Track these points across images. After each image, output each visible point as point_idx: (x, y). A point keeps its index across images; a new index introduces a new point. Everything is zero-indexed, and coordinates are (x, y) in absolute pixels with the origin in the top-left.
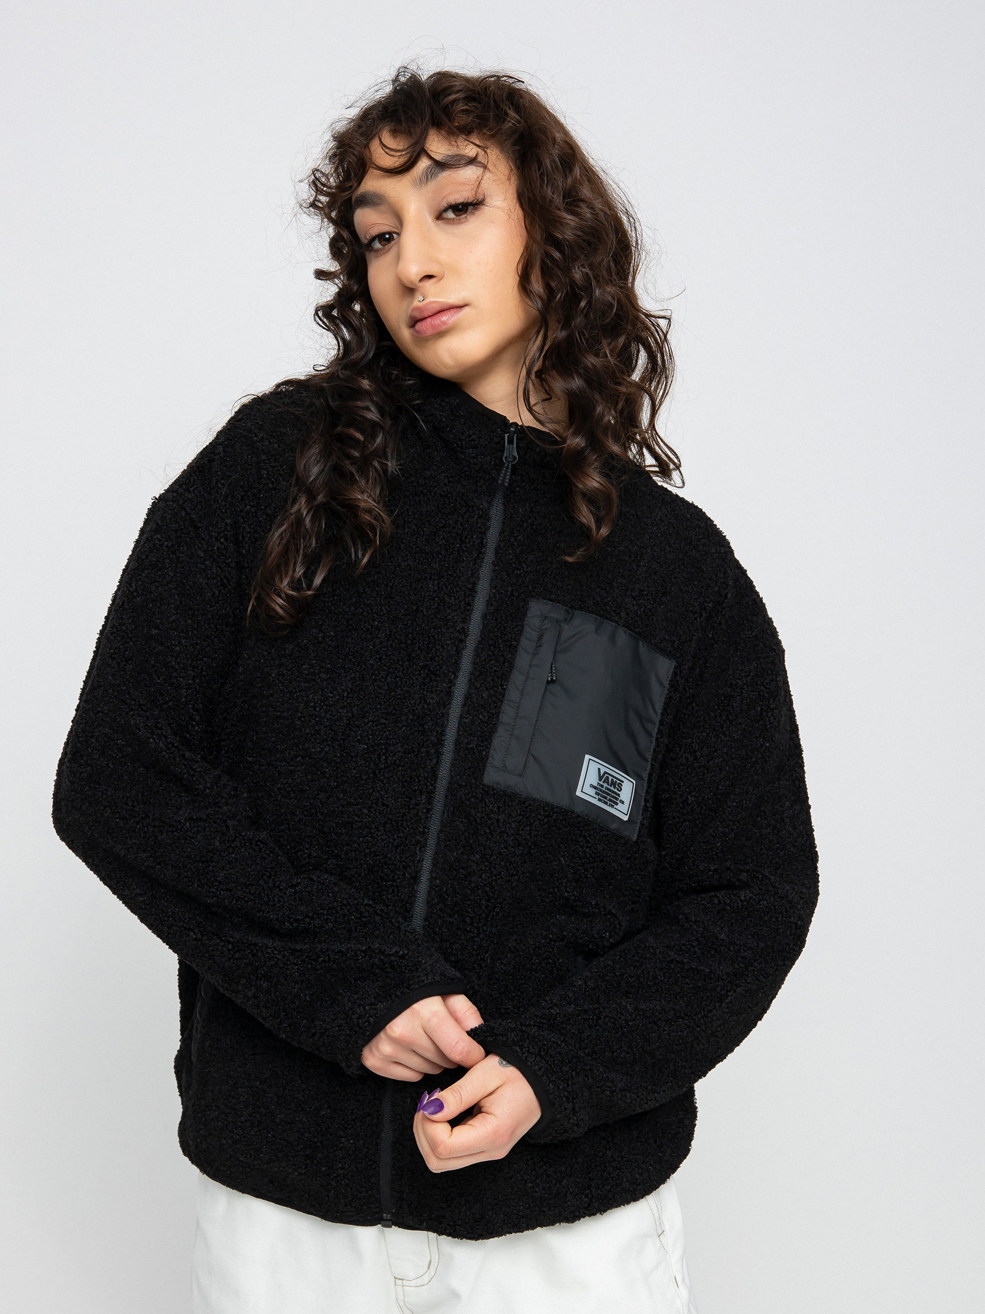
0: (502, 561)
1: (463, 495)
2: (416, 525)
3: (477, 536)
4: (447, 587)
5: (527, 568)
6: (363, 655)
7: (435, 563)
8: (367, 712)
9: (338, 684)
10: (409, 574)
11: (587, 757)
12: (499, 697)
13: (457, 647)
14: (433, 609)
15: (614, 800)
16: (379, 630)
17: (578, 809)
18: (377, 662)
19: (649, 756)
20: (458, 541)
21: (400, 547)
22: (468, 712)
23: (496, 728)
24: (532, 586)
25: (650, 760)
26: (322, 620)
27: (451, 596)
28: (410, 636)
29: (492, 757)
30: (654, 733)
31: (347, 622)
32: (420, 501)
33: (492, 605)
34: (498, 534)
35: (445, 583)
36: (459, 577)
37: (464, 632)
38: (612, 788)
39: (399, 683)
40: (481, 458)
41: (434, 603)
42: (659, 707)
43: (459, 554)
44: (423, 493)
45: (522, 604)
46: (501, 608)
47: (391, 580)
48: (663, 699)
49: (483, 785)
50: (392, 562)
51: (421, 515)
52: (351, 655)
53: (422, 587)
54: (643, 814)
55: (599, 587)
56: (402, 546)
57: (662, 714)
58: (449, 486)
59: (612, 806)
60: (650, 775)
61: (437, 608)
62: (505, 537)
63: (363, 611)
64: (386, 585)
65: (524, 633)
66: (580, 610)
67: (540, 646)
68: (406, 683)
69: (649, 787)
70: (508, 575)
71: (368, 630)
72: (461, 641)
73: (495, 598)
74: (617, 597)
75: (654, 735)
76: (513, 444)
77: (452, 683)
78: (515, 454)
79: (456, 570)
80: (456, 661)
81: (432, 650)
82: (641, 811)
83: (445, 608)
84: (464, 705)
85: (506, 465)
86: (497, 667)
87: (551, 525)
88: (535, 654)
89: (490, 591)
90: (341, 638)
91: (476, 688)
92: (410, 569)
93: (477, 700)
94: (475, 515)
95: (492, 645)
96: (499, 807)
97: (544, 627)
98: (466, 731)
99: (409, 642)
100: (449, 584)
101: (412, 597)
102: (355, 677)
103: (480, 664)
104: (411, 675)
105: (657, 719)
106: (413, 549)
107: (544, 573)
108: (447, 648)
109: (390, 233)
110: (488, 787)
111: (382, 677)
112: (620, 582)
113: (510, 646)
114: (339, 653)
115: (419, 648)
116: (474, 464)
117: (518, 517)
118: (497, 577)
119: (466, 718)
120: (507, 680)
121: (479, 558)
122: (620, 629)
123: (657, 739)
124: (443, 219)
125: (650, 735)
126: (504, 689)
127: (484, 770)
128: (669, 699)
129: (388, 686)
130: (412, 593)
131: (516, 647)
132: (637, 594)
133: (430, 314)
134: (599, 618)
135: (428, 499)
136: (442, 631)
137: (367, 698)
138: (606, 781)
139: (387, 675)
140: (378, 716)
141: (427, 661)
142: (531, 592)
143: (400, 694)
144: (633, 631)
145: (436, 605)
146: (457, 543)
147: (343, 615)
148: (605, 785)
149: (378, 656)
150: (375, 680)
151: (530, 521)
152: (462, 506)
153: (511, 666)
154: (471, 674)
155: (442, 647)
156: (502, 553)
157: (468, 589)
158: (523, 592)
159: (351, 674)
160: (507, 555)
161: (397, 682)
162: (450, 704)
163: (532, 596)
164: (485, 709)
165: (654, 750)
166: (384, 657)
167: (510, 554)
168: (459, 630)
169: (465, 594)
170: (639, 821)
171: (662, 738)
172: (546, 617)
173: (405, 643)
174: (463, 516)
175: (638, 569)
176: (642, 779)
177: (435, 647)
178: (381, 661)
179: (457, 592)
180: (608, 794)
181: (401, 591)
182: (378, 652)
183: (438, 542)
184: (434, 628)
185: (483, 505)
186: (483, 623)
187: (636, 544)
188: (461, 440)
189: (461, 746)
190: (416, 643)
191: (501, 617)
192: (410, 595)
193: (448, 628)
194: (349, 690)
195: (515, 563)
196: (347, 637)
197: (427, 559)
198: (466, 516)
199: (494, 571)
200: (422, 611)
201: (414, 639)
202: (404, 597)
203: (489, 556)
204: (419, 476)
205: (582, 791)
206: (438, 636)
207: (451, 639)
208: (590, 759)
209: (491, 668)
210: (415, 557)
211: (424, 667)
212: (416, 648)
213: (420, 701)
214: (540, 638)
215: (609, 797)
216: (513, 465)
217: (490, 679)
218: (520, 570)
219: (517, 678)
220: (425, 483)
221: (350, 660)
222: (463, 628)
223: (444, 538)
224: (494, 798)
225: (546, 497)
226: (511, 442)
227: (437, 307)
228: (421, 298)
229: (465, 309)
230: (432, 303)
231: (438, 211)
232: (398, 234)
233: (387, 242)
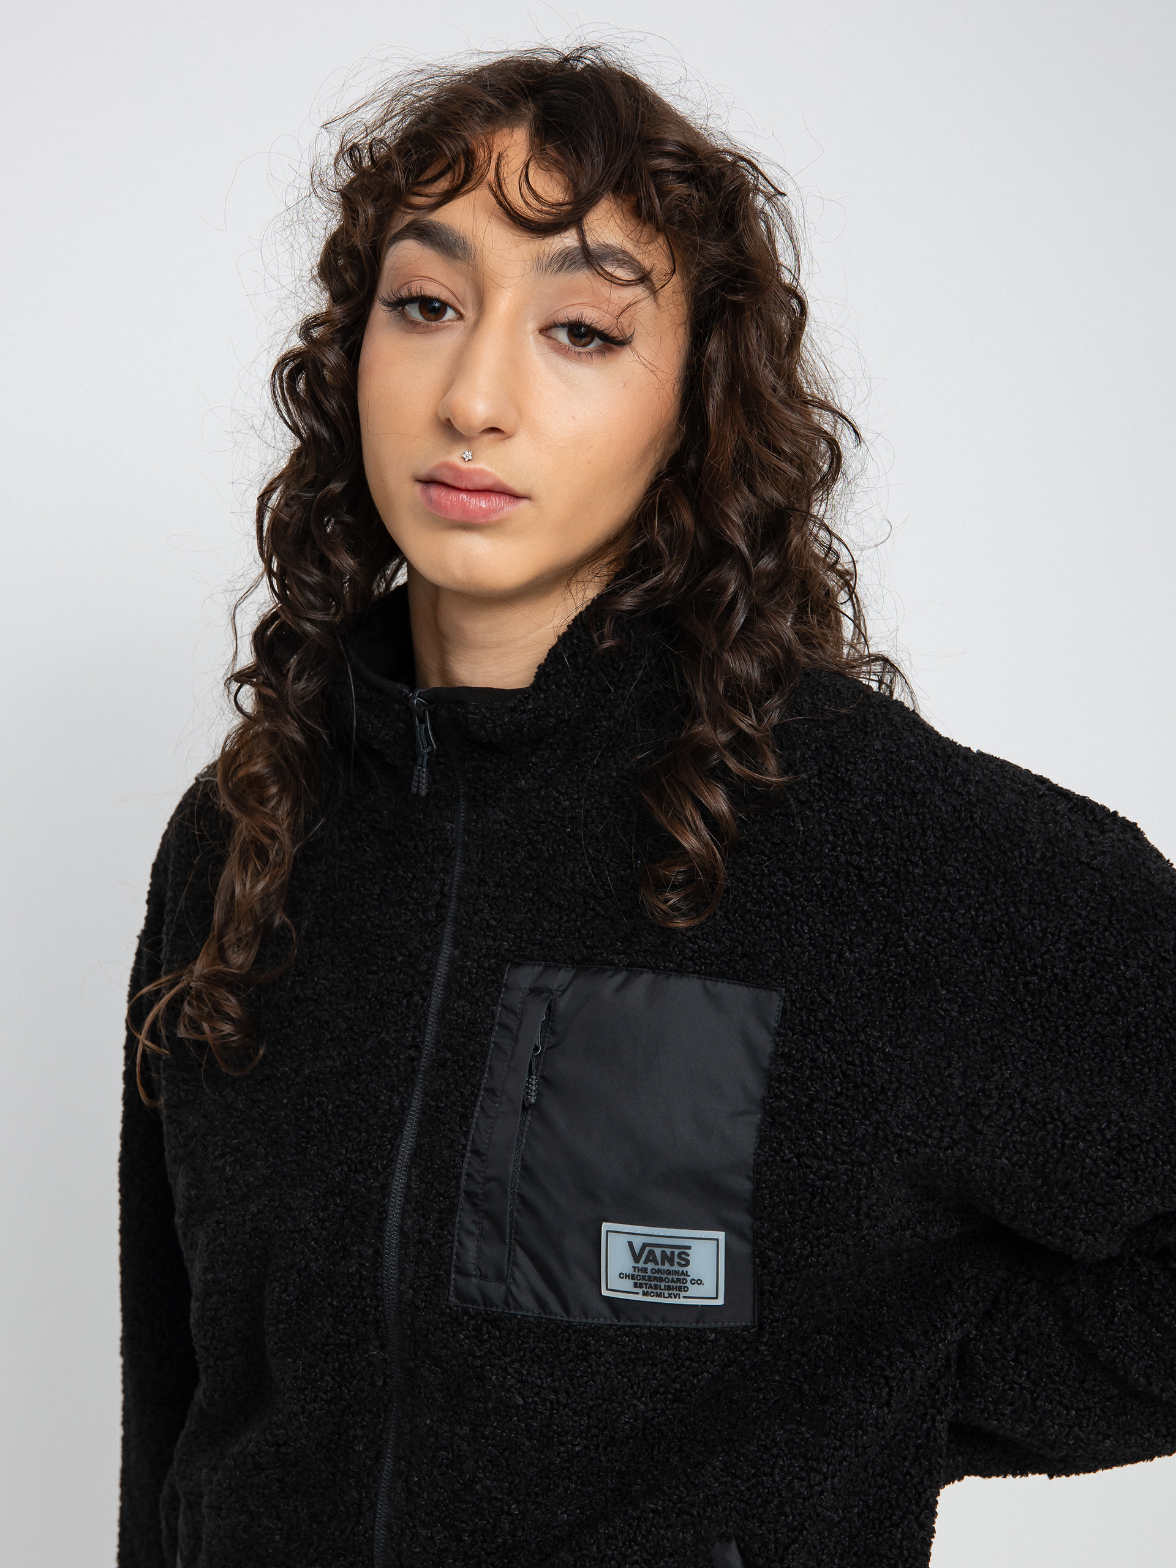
11: (606, 1228)
15: (678, 1283)
38: (667, 1267)
59: (676, 1294)
109: (444, 306)
124: (550, 338)
133: (470, 487)
138: (651, 1258)
148: (651, 1266)
170: (746, 1302)
180: (663, 1279)
208: (606, 1234)
215: (665, 1282)
227: (487, 482)
228: (468, 455)
229: (524, 504)
230: (482, 472)
231: (550, 321)
232: (461, 316)
233: (432, 316)
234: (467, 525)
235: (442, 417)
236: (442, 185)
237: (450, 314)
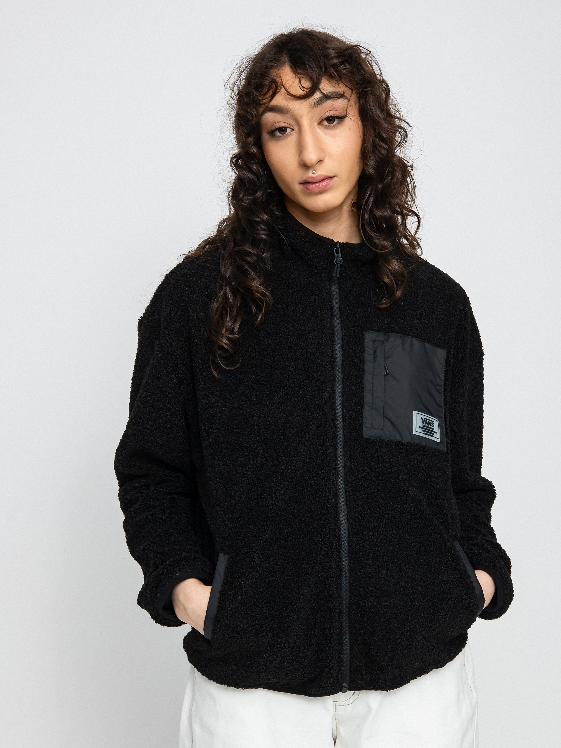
0: (345, 315)
1: (316, 284)
2: (294, 306)
3: (328, 304)
4: (319, 336)
5: (359, 316)
6: (284, 382)
7: (309, 324)
8: (293, 412)
9: (275, 401)
10: (297, 333)
11: (414, 412)
12: (361, 389)
13: (332, 366)
14: (315, 349)
15: (431, 432)
16: (289, 366)
17: (416, 441)
18: (293, 384)
19: (442, 404)
20: (319, 309)
21: (288, 321)
22: (346, 399)
23: (364, 406)
24: (364, 325)
25: (443, 406)
26: (257, 370)
27: (322, 339)
28: (306, 366)
29: (365, 422)
30: (442, 391)
31: (271, 367)
32: (292, 292)
33: (345, 339)
34: (338, 301)
35: (318, 334)
36: (324, 328)
37: (333, 357)
38: (429, 426)
39: (307, 392)
40: (322, 262)
41: (315, 346)
42: (442, 376)
43: (321, 316)
44: (293, 288)
45: (361, 336)
46: (350, 340)
47: (289, 339)
48: (444, 371)
49: (365, 439)
50: (286, 329)
51: (295, 300)
52: (277, 384)
53: (306, 338)
54: (446, 437)
55: (399, 317)
56: (289, 319)
57: (445, 380)
58: (306, 281)
59: (432, 436)
60: (445, 414)
61: (316, 348)
62: (343, 301)
63: (278, 359)
64: (287, 342)
65: (366, 352)
66: (392, 333)
67: (376, 357)
68: (310, 391)
69: (446, 421)
70: (350, 322)
71: (283, 368)
72: (333, 362)
73: (346, 335)
74: (409, 321)
75: (443, 392)
76: (339, 253)
77: (333, 385)
78: (341, 259)
79: (322, 325)
80: (333, 373)
81: (319, 370)
82: (445, 435)
83: (321, 346)
84: (343, 396)
85: (337, 266)
86: (356, 372)
87: (365, 289)
88: (374, 362)
89: (342, 332)
90: (270, 376)
91: (347, 386)
92: (297, 331)
93: (349, 392)
94: (324, 294)
95: (351, 361)
96: (377, 449)
97: (375, 346)
98: (347, 410)
99: (306, 369)
100: (320, 334)
101: (302, 345)
102: (282, 395)
103: (346, 372)
104: (312, 386)
105: (442, 383)
106: (296, 319)
107: (368, 316)
108: (327, 367)
110: (368, 439)
111: (297, 391)
112: (408, 313)
113: (360, 360)
114: (271, 384)
115: (313, 371)
116: (319, 266)
117: (347, 289)
118: (344, 324)
119: (346, 403)
120: (363, 379)
121: (332, 316)
122: (414, 339)
123: (444, 395)
124: (322, 125)
125: (440, 392)
126: (363, 384)
127: (363, 430)
128: (446, 371)
129: (301, 395)
130: (301, 343)
131: (363, 360)
132: (419, 317)
133: (318, 181)
134: (402, 335)
135: (297, 290)
136: (322, 359)
137: (291, 404)
138: (426, 423)
139: (300, 389)
140: (300, 412)
141: (318, 377)
142: (364, 328)
143: (309, 398)
144: (422, 339)
145: (316, 346)
146: (319, 311)
147: (268, 363)
148: (426, 425)
149: (292, 381)
150: (294, 394)
151: (354, 290)
152: (316, 291)
153: (364, 371)
154: (343, 379)
155: (324, 367)
156: (344, 310)
157: (330, 333)
158: (360, 329)
159: (281, 393)
160: (346, 311)
161: (305, 392)
162: (335, 397)
163: (366, 331)
164: (355, 396)
165: (444, 400)
166: (295, 380)
167: (348, 310)
168: (331, 356)
169: (329, 336)
170: (445, 441)
171: (447, 393)
172: (375, 341)
173: (305, 370)
174: (318, 295)
175: (417, 303)
176: (441, 417)
177: (321, 368)
178: (295, 383)
179: (325, 336)
180: (429, 430)
181: (295, 343)
182: (291, 378)
183: (308, 313)
184: (318, 359)
185: (327, 287)
186: (343, 350)
187: (414, 288)
188: (309, 255)
189: (346, 418)
190: (310, 369)
191: (352, 345)
192: (301, 344)
193: (325, 357)
194: (281, 402)
195: (351, 315)
196: (273, 374)
197: (305, 323)
198: (320, 295)
199: (341, 321)
200: (309, 351)
201: (309, 367)
202: (298, 346)
203: (337, 314)
204: (288, 279)
205: (416, 431)
206: (321, 363)
207: (328, 362)
208: (416, 413)
209: (353, 373)
210: (298, 323)
211: (318, 380)
212: (311, 372)
213: (320, 398)
214: (375, 352)
215: (429, 431)
216: (340, 265)
217: (354, 380)
218: (355, 318)
219: (368, 377)
220: (293, 282)
221: (278, 386)
222: (333, 355)
223: (310, 310)
224: (372, 445)
225: (360, 274)
226: (337, 252)
227: (322, 178)
228: (314, 172)
229: (335, 178)
230: (320, 175)
231: (321, 120)
232: (293, 130)
233: (283, 132)
234: (322, 192)
235: (302, 163)
236: (271, 93)
237: (289, 130)
